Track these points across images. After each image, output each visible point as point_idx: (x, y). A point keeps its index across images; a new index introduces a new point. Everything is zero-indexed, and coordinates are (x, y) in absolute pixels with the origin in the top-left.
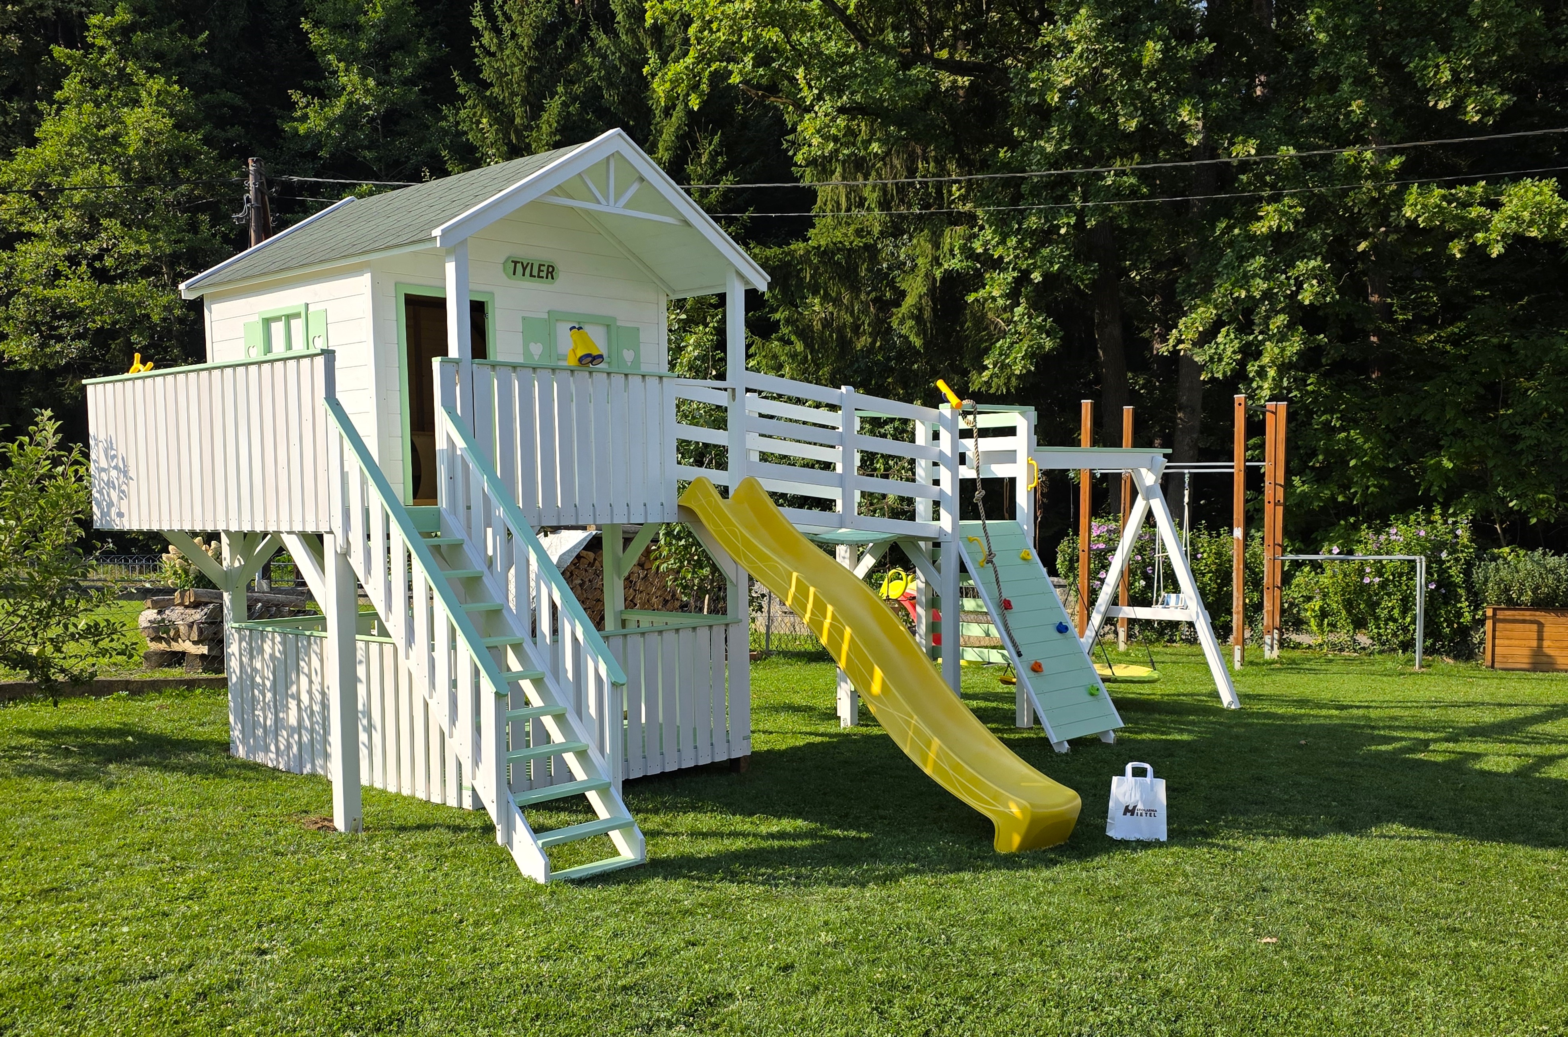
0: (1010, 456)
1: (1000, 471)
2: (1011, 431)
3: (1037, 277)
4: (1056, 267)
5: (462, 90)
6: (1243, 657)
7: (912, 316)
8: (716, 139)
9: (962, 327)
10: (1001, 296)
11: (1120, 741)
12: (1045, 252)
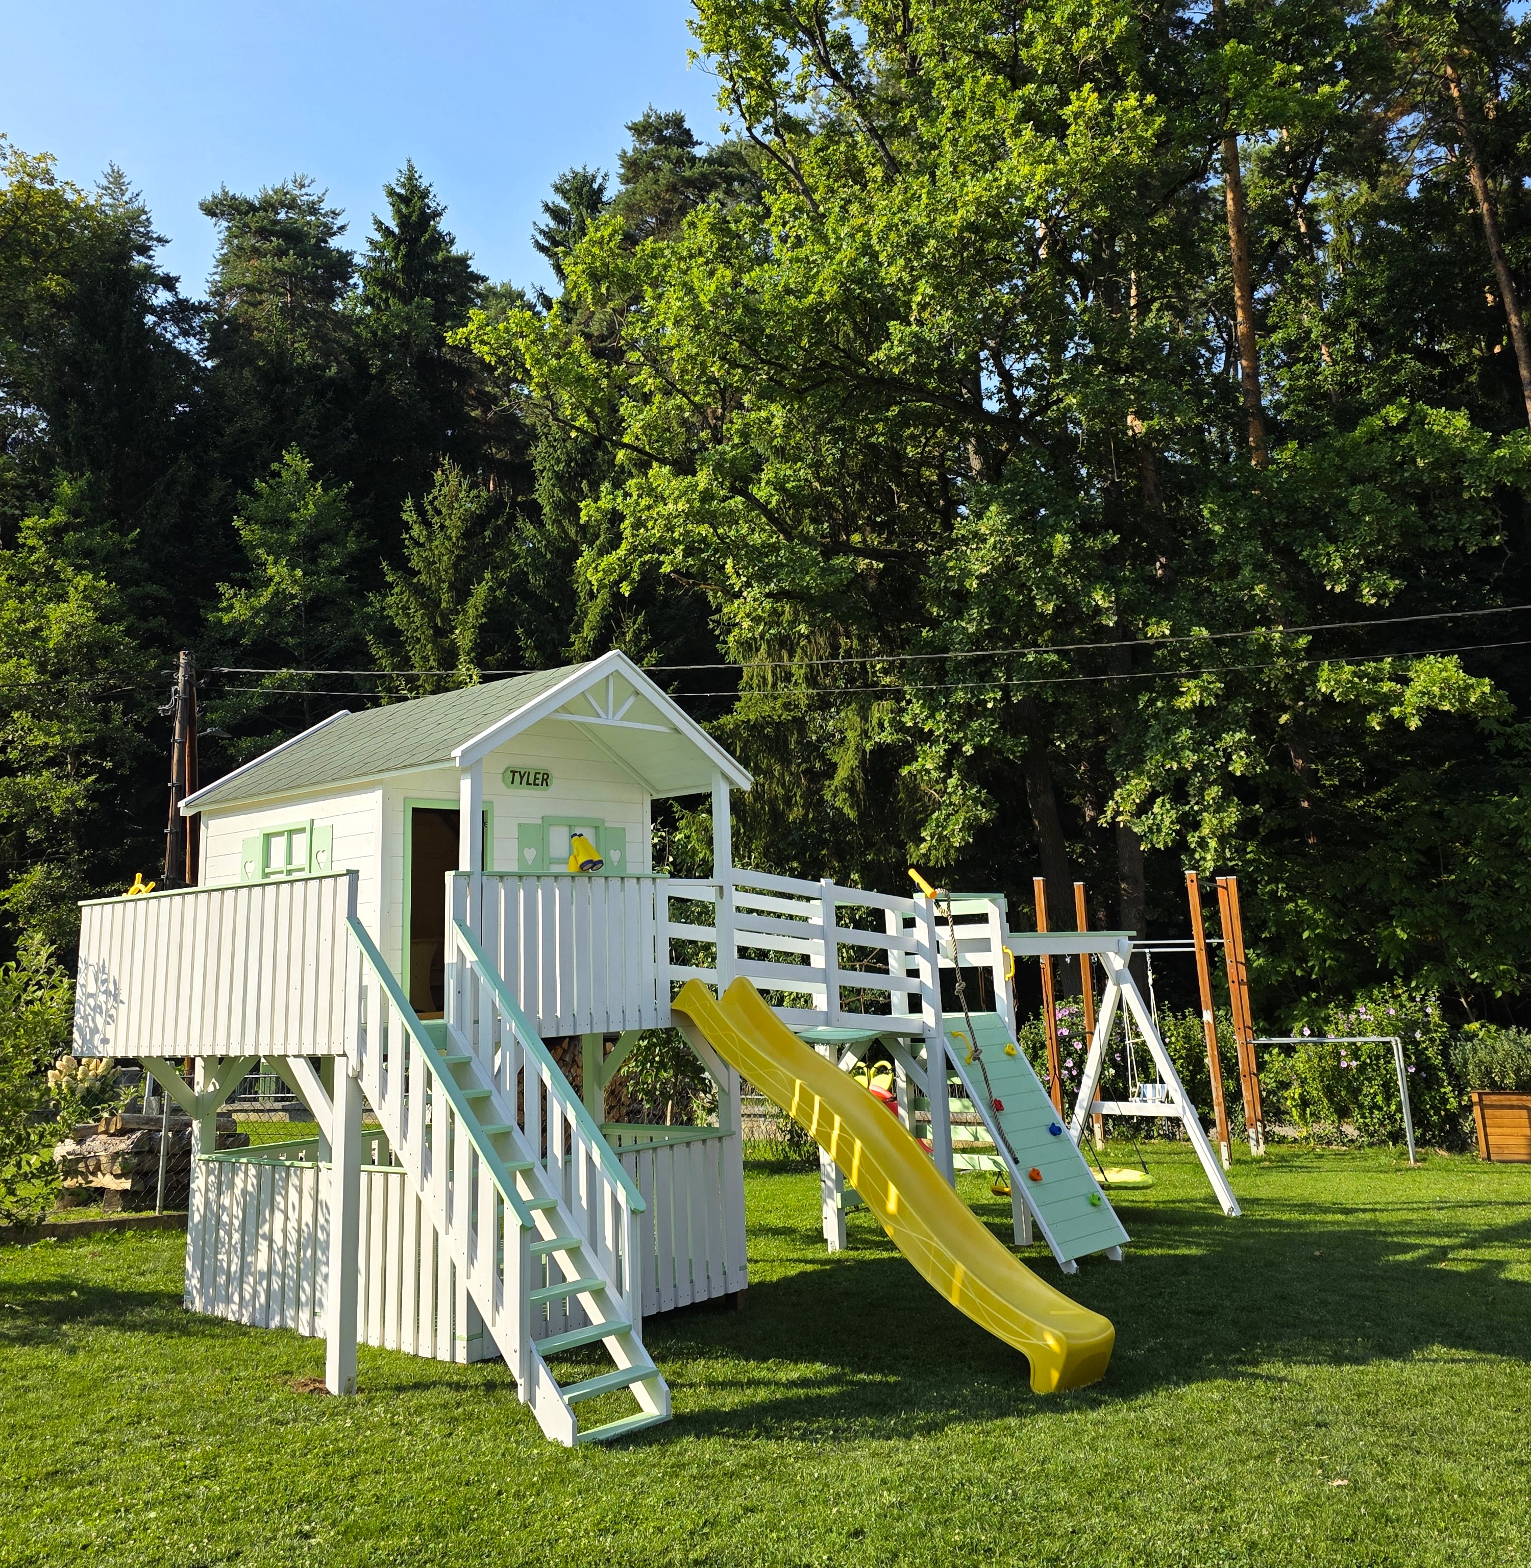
0: (984, 945)
1: (975, 960)
2: (982, 919)
3: (968, 750)
4: (987, 740)
5: (390, 579)
6: (1230, 1155)
7: (845, 789)
8: (640, 619)
9: (895, 798)
10: (935, 769)
11: (1128, 1258)
12: (975, 725)
